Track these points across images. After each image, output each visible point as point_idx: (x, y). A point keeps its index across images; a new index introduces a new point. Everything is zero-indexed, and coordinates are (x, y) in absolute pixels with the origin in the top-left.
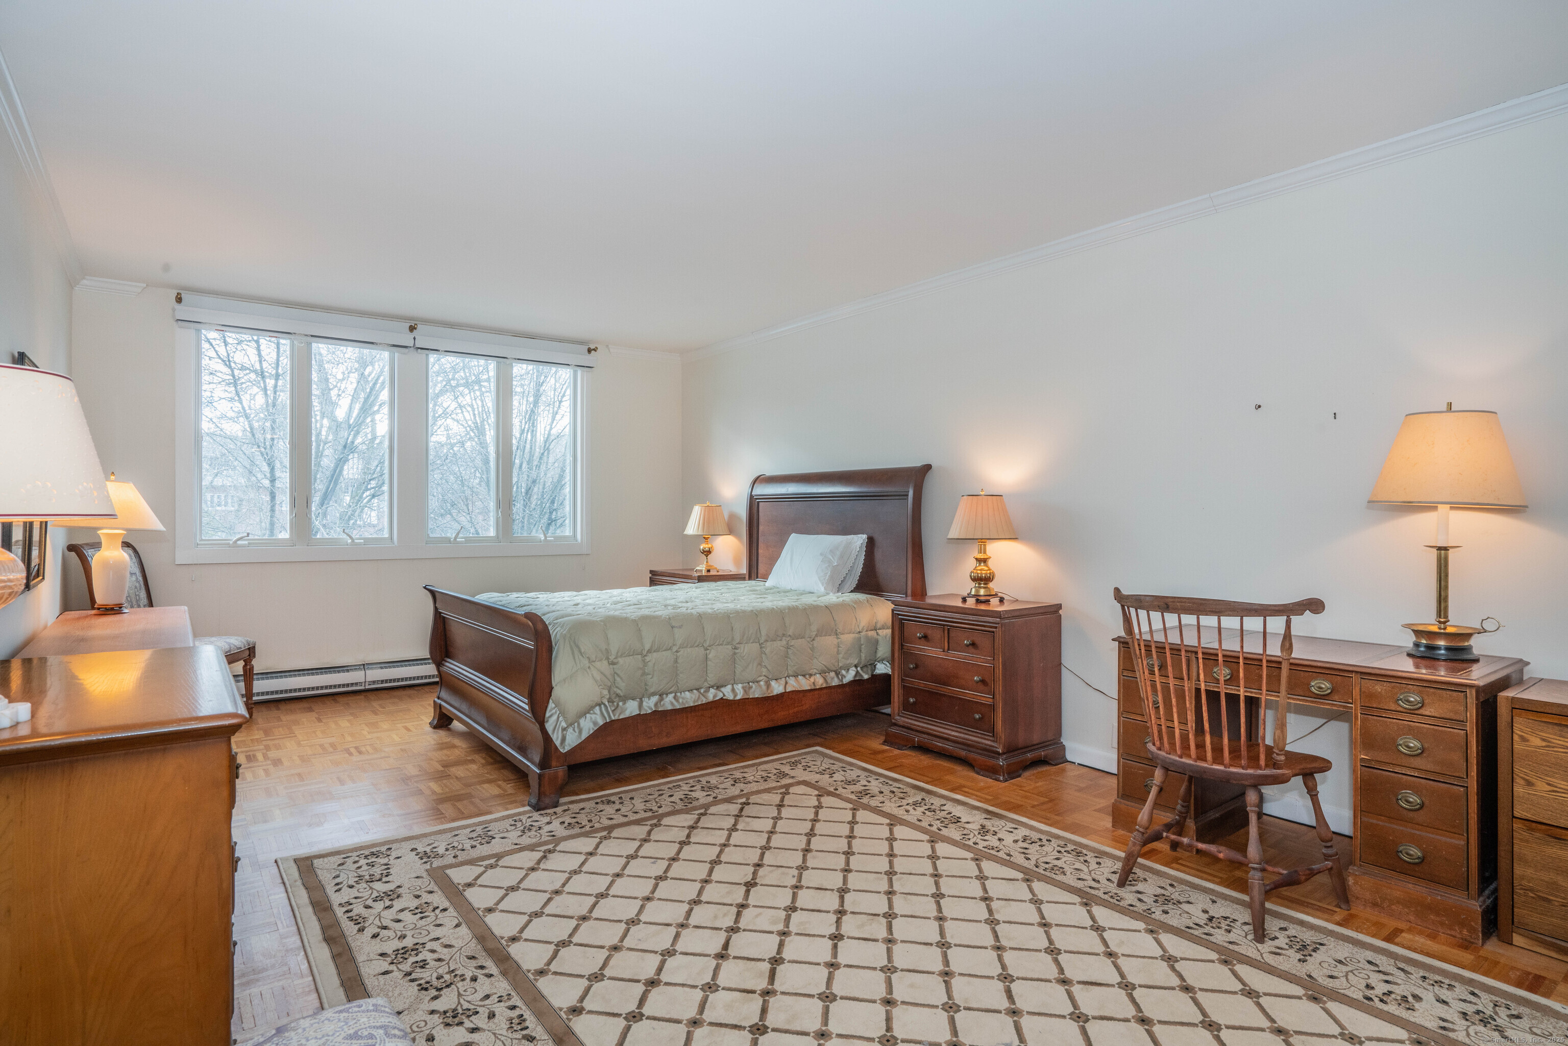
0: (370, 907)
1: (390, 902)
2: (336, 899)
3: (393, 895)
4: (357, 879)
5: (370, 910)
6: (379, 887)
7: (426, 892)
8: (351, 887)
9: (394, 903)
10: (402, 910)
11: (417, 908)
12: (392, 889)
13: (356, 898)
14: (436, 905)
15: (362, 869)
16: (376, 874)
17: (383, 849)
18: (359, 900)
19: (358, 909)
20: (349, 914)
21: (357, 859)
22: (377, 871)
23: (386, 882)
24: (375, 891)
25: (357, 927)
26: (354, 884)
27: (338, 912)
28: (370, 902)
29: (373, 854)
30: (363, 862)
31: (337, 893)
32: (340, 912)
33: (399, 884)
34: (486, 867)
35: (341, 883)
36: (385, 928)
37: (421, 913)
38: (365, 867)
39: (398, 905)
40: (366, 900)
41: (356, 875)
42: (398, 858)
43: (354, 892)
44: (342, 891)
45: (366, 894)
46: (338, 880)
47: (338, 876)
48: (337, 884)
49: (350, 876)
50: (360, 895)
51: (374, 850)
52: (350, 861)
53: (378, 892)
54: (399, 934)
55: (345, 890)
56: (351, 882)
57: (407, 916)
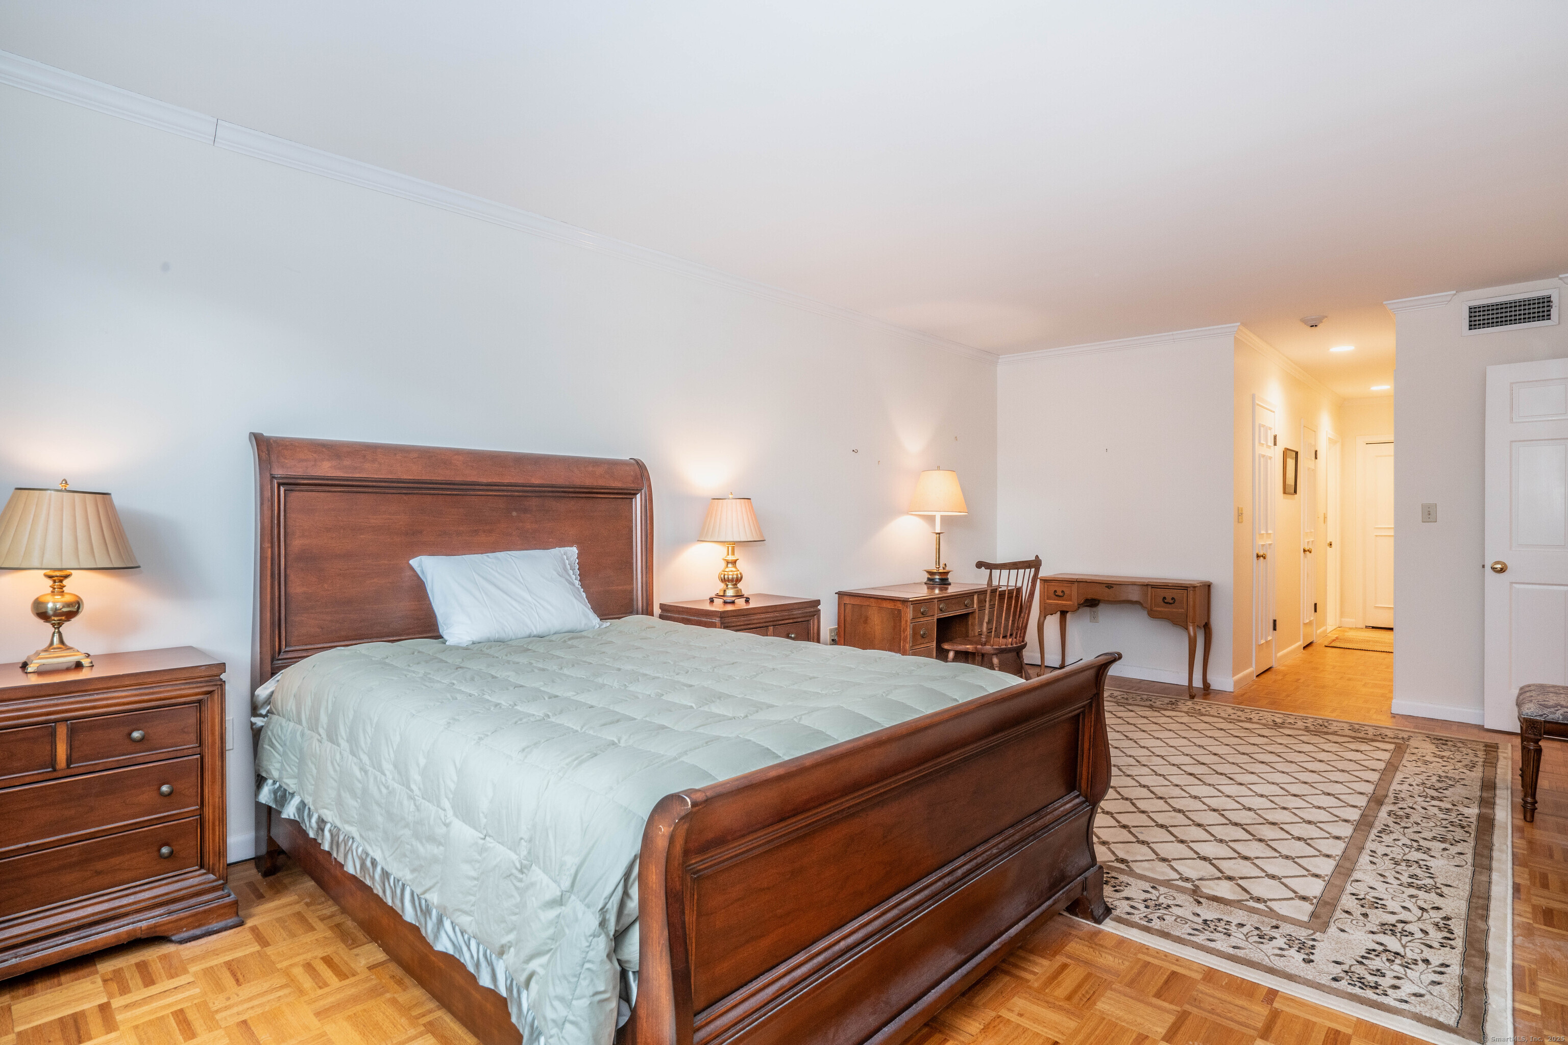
0: (1421, 930)
1: (1396, 924)
2: (1454, 957)
3: (1389, 929)
4: (1413, 966)
5: (1424, 928)
6: (1393, 943)
7: (1352, 915)
8: (1426, 961)
9: (1394, 922)
10: (1393, 913)
11: (1377, 908)
12: (1382, 935)
13: (1431, 947)
14: (1357, 901)
15: (1395, 974)
16: (1384, 959)
17: (1343, 985)
18: (1428, 942)
19: (1436, 936)
20: (1449, 935)
21: (1390, 991)
22: (1377, 963)
23: (1381, 944)
24: (1404, 942)
25: (1449, 922)
26: (1420, 962)
27: (1461, 944)
28: (1419, 935)
29: (1364, 985)
30: (1385, 982)
31: (1447, 963)
32: (1459, 943)
33: (1371, 936)
34: (1265, 902)
35: (1435, 972)
36: (1422, 909)
37: (1377, 903)
38: (1389, 974)
39: (1392, 919)
40: (1421, 939)
41: (1408, 971)
42: (1337, 963)
43: (1428, 953)
44: (1441, 962)
45: (1416, 945)
46: (1437, 978)
47: (1434, 983)
48: (1442, 973)
49: (1418, 974)
50: (1423, 947)
51: (1357, 991)
52: (1401, 994)
53: (1400, 940)
54: (1414, 900)
55: (1436, 960)
56: (1422, 966)
57: (1392, 905)
